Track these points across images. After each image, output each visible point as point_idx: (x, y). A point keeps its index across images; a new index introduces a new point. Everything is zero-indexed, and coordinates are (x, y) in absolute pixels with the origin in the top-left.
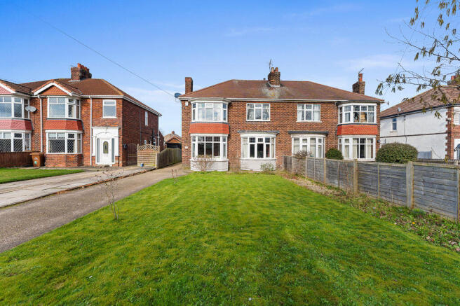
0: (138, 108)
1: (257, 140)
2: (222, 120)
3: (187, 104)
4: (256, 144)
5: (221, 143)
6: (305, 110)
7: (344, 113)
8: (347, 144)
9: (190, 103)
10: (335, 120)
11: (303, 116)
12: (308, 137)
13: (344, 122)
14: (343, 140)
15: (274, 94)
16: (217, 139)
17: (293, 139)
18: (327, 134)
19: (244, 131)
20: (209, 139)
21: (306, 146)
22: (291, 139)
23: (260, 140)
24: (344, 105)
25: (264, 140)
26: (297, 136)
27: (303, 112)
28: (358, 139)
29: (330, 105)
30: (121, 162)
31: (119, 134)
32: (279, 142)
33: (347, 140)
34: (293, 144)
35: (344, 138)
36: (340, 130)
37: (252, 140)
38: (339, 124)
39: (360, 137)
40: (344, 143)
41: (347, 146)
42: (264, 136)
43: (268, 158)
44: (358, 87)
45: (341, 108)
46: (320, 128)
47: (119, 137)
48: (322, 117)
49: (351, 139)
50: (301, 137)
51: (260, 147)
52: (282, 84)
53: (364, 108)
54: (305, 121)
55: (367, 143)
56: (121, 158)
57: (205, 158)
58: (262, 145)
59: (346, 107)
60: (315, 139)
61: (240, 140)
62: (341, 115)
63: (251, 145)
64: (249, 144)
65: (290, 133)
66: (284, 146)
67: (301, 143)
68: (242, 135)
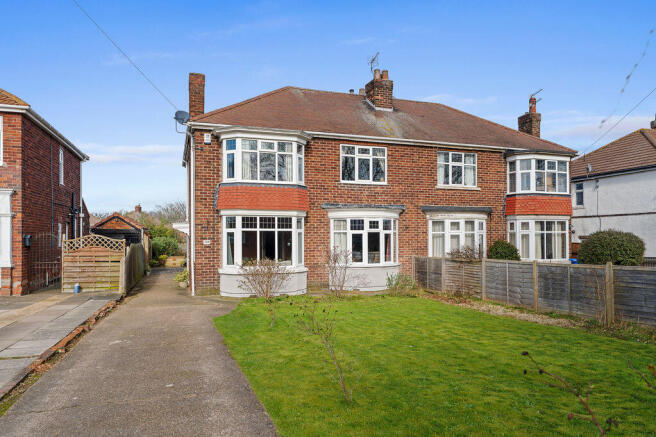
0: (48, 139)
1: (366, 225)
2: (295, 181)
3: (207, 138)
4: (365, 233)
5: (294, 230)
6: (451, 164)
7: (519, 172)
8: (525, 232)
9: (216, 138)
10: (501, 186)
11: (447, 176)
12: (461, 218)
13: (519, 191)
14: (518, 225)
15: (389, 127)
16: (285, 222)
17: (430, 223)
18: (489, 214)
19: (335, 206)
20: (267, 222)
21: (457, 237)
22: (426, 223)
23: (374, 224)
24: (519, 157)
25: (381, 225)
26: (439, 217)
27: (447, 167)
28: (542, 223)
29: (493, 155)
30: (17, 284)
31: (12, 209)
32: (405, 228)
33: (525, 225)
34: (431, 233)
35: (519, 221)
36: (511, 205)
37: (357, 224)
38: (508, 193)
39: (545, 219)
40: (519, 231)
41: (525, 237)
42: (380, 216)
43: (388, 263)
44: (528, 122)
45: (513, 164)
46: (479, 201)
47: (13, 217)
48: (481, 179)
49: (532, 224)
50: (448, 219)
51: (374, 239)
52: (397, 106)
53: (552, 165)
54: (451, 185)
55: (556, 231)
56: (18, 273)
57: (259, 265)
58: (377, 234)
59: (522, 161)
60: (472, 223)
61: (328, 224)
62: (513, 177)
63: (354, 236)
64: (350, 233)
65: (425, 211)
66: (414, 238)
67: (448, 231)
68: (333, 215)
